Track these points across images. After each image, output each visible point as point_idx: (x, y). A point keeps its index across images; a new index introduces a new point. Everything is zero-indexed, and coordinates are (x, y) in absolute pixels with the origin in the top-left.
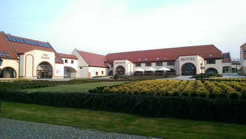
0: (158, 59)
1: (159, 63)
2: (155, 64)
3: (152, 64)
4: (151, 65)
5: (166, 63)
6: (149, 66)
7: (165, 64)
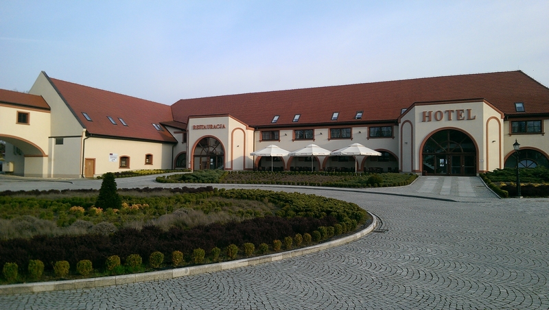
0: (335, 115)
1: (340, 130)
2: (325, 132)
3: (317, 132)
4: (312, 138)
5: (364, 130)
6: (306, 139)
7: (360, 132)
